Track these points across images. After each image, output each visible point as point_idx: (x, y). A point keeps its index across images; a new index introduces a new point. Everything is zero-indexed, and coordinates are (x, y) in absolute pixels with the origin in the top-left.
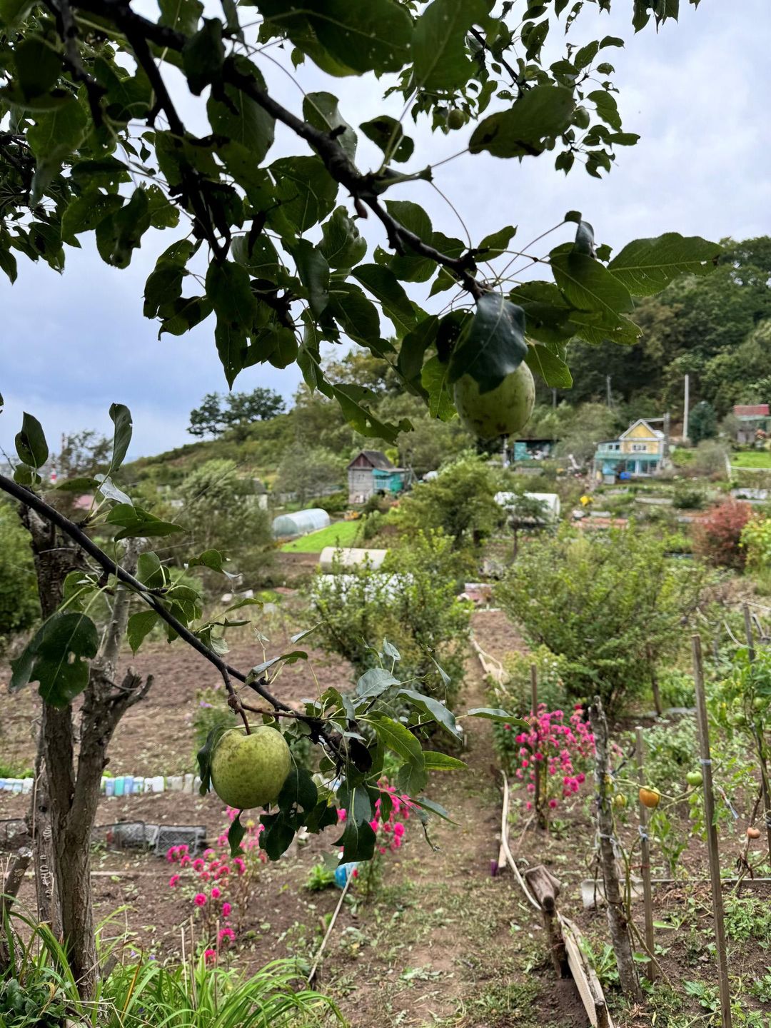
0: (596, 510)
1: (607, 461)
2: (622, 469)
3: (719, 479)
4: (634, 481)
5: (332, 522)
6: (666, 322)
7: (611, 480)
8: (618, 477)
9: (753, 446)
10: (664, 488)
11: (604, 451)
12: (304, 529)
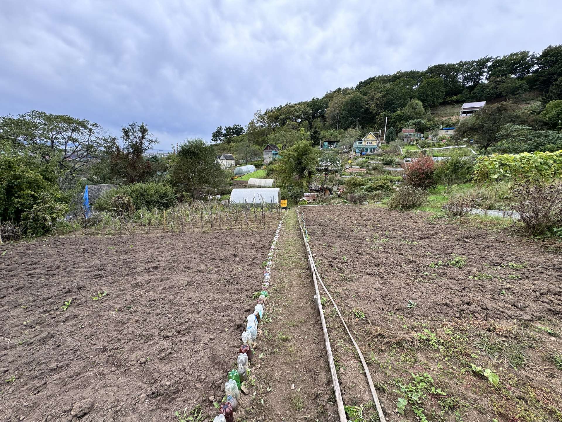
0: (354, 165)
1: (358, 148)
2: (363, 151)
3: (399, 154)
4: (367, 155)
5: (257, 170)
6: (378, 99)
7: (359, 155)
8: (361, 154)
9: (410, 143)
10: (379, 158)
11: (356, 144)
12: (246, 172)
